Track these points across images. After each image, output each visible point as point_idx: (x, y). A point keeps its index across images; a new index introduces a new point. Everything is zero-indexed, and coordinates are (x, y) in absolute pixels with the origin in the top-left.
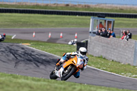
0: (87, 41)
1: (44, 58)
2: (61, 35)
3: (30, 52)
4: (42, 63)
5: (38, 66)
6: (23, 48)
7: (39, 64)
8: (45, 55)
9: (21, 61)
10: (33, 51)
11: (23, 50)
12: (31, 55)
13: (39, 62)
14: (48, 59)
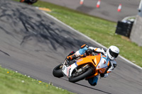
0: (132, 23)
1: (66, 36)
2: (99, 3)
3: (47, 24)
4: (61, 44)
5: (55, 48)
6: (39, 16)
7: (57, 45)
8: (68, 33)
9: (33, 35)
10: (53, 23)
11: (38, 19)
12: (48, 28)
13: (57, 42)
14: (72, 39)
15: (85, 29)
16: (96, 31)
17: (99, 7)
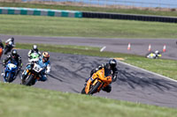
1: (141, 77)
2: (165, 48)
3: (123, 69)
4: (138, 84)
5: (133, 87)
7: (134, 85)
8: (143, 74)
10: (127, 69)
12: (124, 73)
13: (134, 82)
14: (146, 78)
15: (156, 69)
16: (167, 69)
17: (165, 51)
